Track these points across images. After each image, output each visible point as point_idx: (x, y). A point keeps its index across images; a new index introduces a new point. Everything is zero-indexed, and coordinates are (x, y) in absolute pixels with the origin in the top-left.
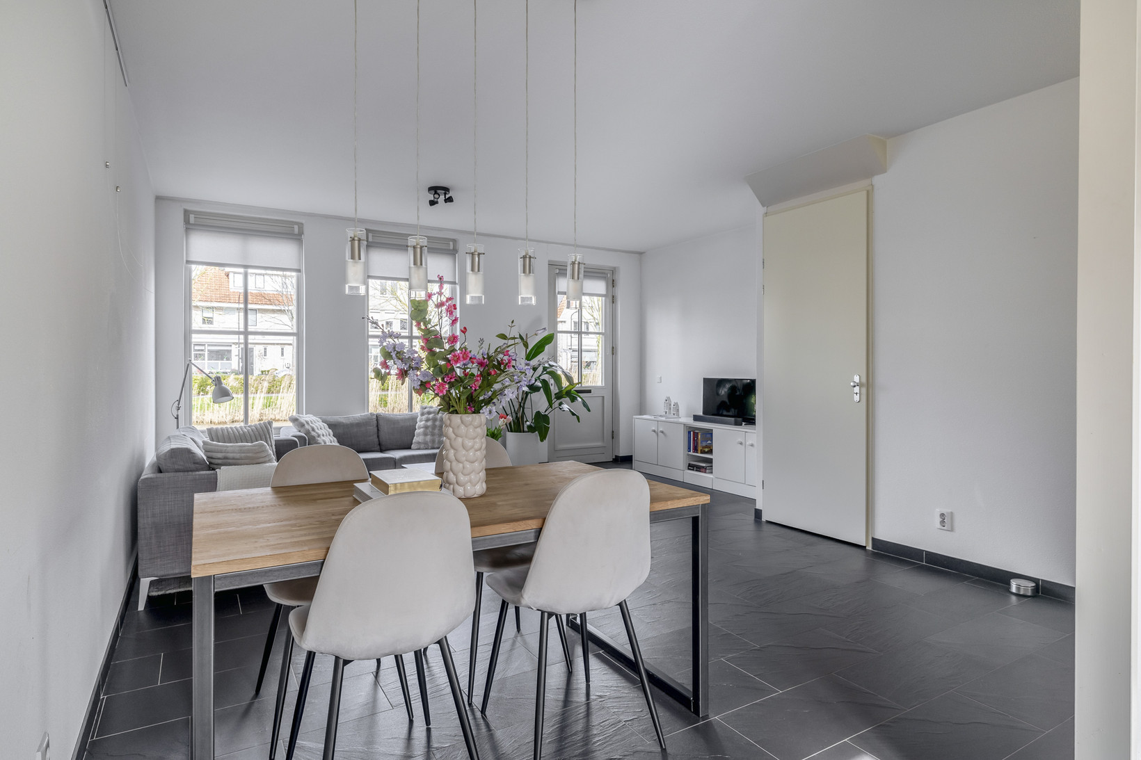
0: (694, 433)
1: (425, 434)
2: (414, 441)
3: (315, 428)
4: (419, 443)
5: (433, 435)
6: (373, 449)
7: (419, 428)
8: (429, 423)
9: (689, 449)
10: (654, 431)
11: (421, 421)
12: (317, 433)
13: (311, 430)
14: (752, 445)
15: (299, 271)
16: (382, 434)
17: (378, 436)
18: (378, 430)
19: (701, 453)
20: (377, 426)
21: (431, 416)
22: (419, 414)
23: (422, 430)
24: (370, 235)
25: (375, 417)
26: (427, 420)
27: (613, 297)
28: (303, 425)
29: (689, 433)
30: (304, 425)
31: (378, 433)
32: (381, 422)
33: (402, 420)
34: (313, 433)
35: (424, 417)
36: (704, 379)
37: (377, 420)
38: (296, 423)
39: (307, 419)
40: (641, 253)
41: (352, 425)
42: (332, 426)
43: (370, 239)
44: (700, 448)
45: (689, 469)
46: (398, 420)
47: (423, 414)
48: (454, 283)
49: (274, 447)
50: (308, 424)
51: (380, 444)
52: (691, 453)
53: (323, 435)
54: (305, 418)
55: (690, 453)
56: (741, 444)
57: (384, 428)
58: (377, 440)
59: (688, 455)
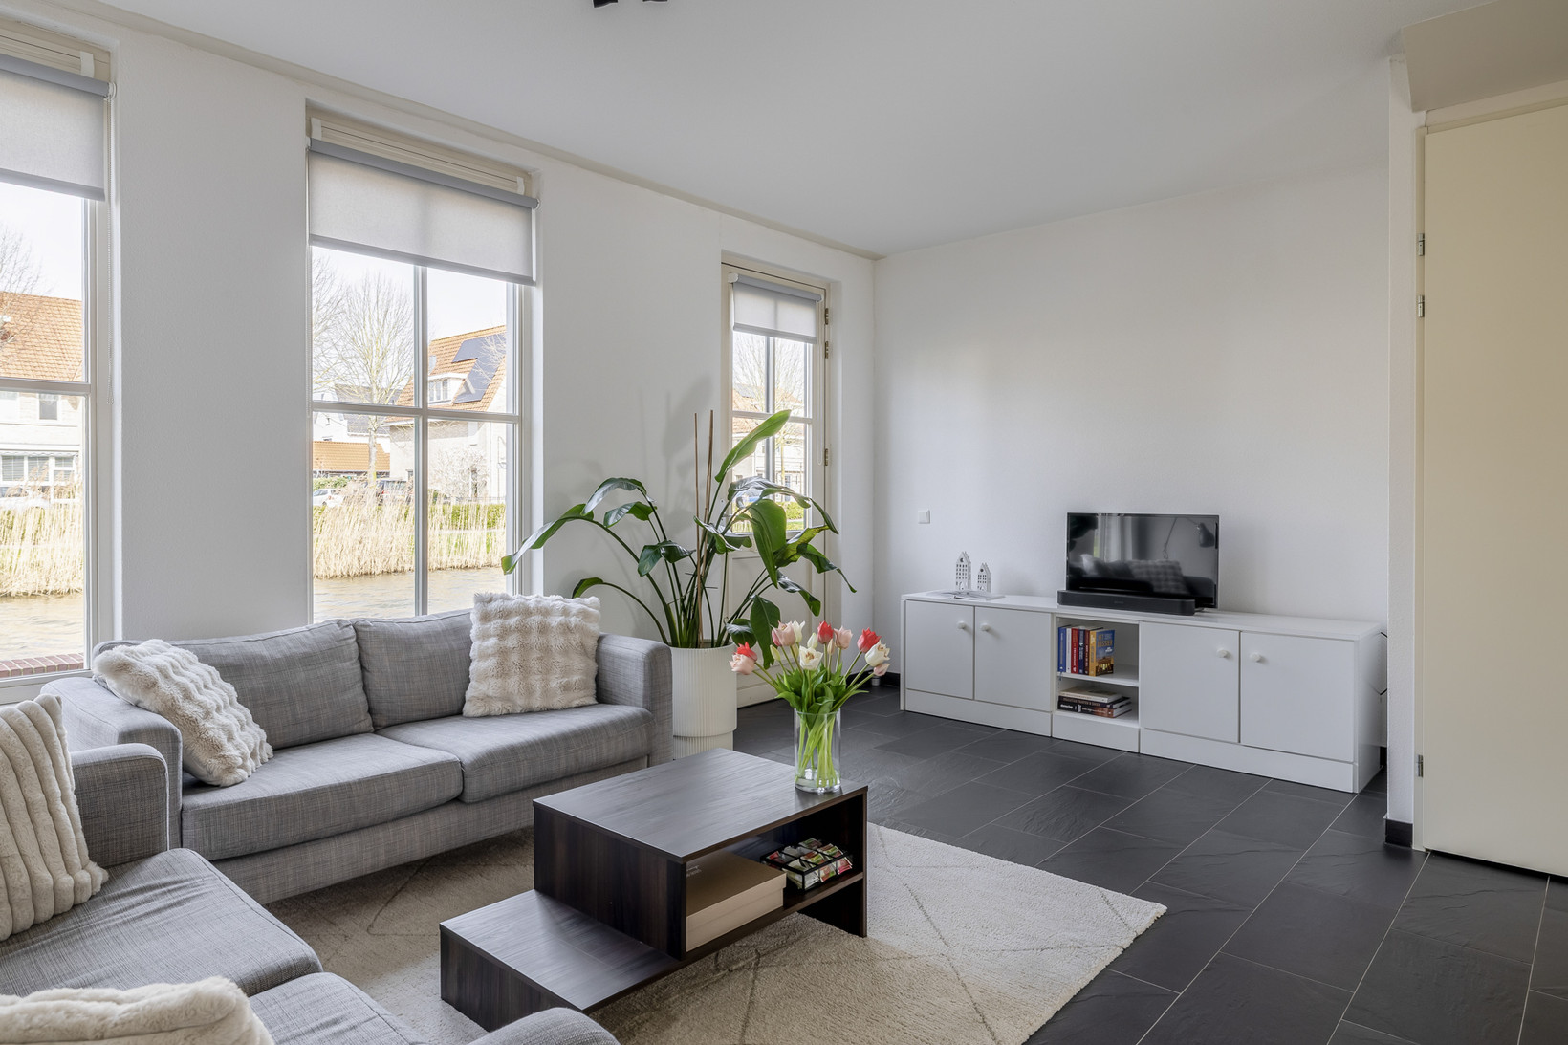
0: (1076, 633)
1: (502, 672)
2: (469, 694)
3: (192, 686)
4: (486, 698)
5: (524, 669)
6: (355, 728)
7: (484, 656)
8: (512, 641)
9: (1061, 667)
10: (964, 628)
11: (484, 636)
12: (200, 704)
13: (179, 696)
14: (1261, 660)
15: (97, 193)
16: (376, 679)
17: (365, 688)
18: (363, 668)
19: (1097, 674)
20: (360, 658)
21: (513, 621)
22: (473, 617)
23: (492, 662)
24: (316, 122)
25: (351, 632)
26: (504, 633)
27: (826, 344)
28: (151, 685)
29: (1061, 631)
30: (154, 684)
31: (364, 678)
32: (371, 647)
33: (428, 635)
34: (190, 709)
35: (494, 625)
36: (1068, 514)
37: (358, 641)
38: (125, 676)
39: (160, 660)
40: (875, 258)
41: (291, 662)
42: (231, 670)
43: (317, 134)
44: (1093, 665)
45: (1060, 708)
46: (417, 637)
47: (485, 618)
48: (526, 280)
49: (73, 799)
50: (166, 676)
51: (370, 711)
52: (1068, 674)
53: (218, 709)
54: (154, 654)
55: (1064, 675)
56: (1227, 656)
57: (383, 667)
58: (362, 698)
59: (1060, 678)
